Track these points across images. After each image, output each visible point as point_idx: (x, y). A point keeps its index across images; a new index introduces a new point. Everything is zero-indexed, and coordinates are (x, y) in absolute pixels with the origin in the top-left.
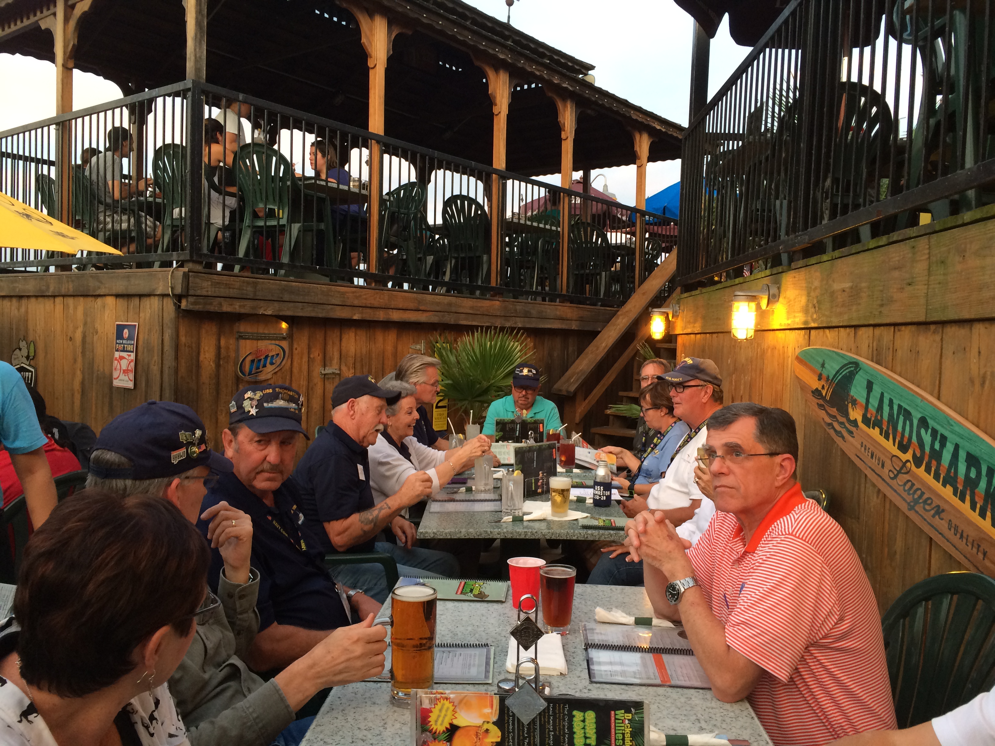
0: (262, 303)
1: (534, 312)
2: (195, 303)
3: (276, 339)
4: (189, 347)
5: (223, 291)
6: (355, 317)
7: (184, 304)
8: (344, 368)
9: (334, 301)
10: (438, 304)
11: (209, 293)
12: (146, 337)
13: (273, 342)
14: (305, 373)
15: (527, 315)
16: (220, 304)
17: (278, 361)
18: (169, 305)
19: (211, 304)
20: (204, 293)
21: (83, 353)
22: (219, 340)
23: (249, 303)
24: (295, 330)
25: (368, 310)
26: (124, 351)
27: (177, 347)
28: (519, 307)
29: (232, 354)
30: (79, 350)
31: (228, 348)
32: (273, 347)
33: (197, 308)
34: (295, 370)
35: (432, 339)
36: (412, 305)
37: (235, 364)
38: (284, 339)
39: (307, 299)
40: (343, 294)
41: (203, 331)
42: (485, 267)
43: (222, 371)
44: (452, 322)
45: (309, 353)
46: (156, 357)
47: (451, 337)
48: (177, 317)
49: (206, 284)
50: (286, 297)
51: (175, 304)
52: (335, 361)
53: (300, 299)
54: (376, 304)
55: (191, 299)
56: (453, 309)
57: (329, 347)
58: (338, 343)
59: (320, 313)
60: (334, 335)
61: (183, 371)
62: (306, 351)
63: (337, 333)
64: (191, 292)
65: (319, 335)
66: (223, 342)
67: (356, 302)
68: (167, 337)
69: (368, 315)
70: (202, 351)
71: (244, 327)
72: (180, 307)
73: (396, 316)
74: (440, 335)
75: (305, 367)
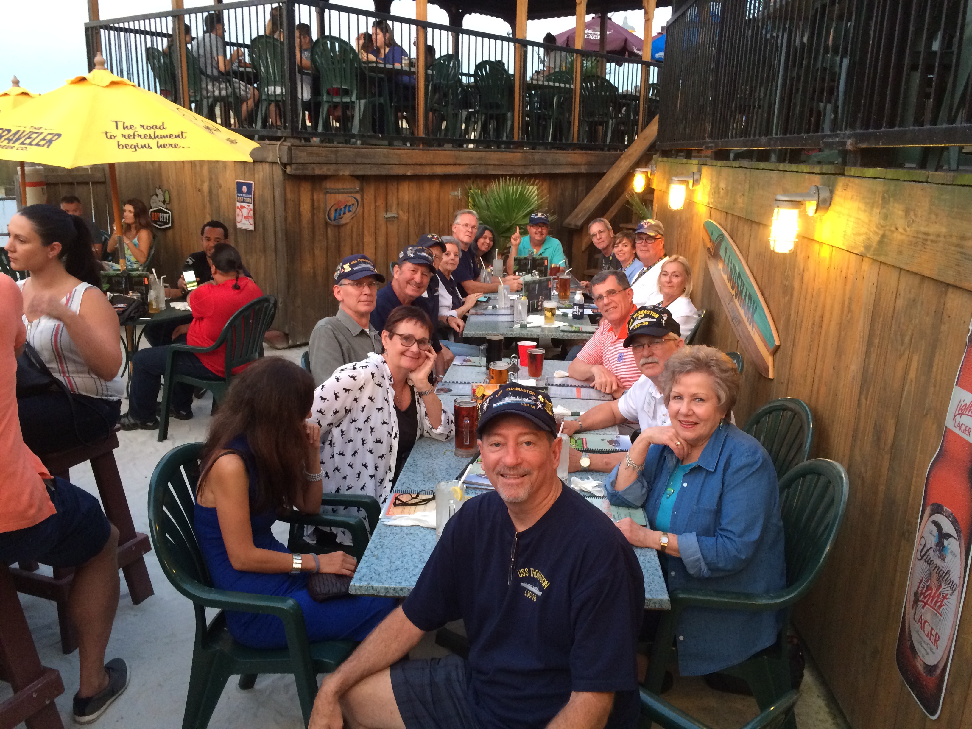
0: (341, 167)
1: (549, 160)
2: (296, 169)
3: (351, 192)
4: (293, 201)
5: (314, 159)
6: (409, 173)
7: (288, 170)
8: (401, 212)
9: (392, 162)
10: (472, 158)
11: (306, 161)
12: (261, 192)
13: (350, 195)
14: (373, 217)
15: (543, 163)
16: (313, 169)
17: (353, 209)
18: (278, 171)
19: (307, 169)
20: (303, 161)
21: (211, 202)
22: (313, 196)
23: (333, 167)
24: (364, 184)
25: (419, 167)
26: (244, 202)
27: (285, 201)
28: (537, 157)
29: (322, 205)
30: (207, 199)
31: (319, 201)
32: (350, 198)
33: (298, 172)
34: (366, 216)
35: (467, 187)
36: (451, 161)
37: (324, 214)
38: (357, 192)
39: (373, 161)
40: (399, 155)
41: (302, 189)
42: (509, 123)
43: (315, 217)
44: (483, 173)
45: (375, 202)
46: (270, 209)
47: (481, 184)
48: (284, 180)
49: (304, 154)
50: (359, 161)
51: (282, 169)
52: (394, 207)
53: (368, 161)
54: (424, 162)
55: (294, 166)
56: (483, 162)
57: (390, 197)
58: (396, 194)
59: (383, 171)
60: (392, 187)
61: (290, 219)
62: (373, 202)
63: (395, 184)
64: (294, 161)
65: (382, 188)
66: (315, 197)
67: (409, 161)
68: (277, 194)
69: (418, 171)
70: (302, 204)
71: (329, 185)
72: (285, 171)
73: (439, 170)
74: (473, 183)
75: (373, 213)
